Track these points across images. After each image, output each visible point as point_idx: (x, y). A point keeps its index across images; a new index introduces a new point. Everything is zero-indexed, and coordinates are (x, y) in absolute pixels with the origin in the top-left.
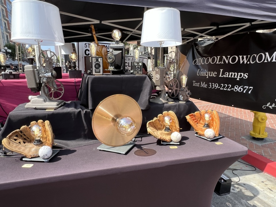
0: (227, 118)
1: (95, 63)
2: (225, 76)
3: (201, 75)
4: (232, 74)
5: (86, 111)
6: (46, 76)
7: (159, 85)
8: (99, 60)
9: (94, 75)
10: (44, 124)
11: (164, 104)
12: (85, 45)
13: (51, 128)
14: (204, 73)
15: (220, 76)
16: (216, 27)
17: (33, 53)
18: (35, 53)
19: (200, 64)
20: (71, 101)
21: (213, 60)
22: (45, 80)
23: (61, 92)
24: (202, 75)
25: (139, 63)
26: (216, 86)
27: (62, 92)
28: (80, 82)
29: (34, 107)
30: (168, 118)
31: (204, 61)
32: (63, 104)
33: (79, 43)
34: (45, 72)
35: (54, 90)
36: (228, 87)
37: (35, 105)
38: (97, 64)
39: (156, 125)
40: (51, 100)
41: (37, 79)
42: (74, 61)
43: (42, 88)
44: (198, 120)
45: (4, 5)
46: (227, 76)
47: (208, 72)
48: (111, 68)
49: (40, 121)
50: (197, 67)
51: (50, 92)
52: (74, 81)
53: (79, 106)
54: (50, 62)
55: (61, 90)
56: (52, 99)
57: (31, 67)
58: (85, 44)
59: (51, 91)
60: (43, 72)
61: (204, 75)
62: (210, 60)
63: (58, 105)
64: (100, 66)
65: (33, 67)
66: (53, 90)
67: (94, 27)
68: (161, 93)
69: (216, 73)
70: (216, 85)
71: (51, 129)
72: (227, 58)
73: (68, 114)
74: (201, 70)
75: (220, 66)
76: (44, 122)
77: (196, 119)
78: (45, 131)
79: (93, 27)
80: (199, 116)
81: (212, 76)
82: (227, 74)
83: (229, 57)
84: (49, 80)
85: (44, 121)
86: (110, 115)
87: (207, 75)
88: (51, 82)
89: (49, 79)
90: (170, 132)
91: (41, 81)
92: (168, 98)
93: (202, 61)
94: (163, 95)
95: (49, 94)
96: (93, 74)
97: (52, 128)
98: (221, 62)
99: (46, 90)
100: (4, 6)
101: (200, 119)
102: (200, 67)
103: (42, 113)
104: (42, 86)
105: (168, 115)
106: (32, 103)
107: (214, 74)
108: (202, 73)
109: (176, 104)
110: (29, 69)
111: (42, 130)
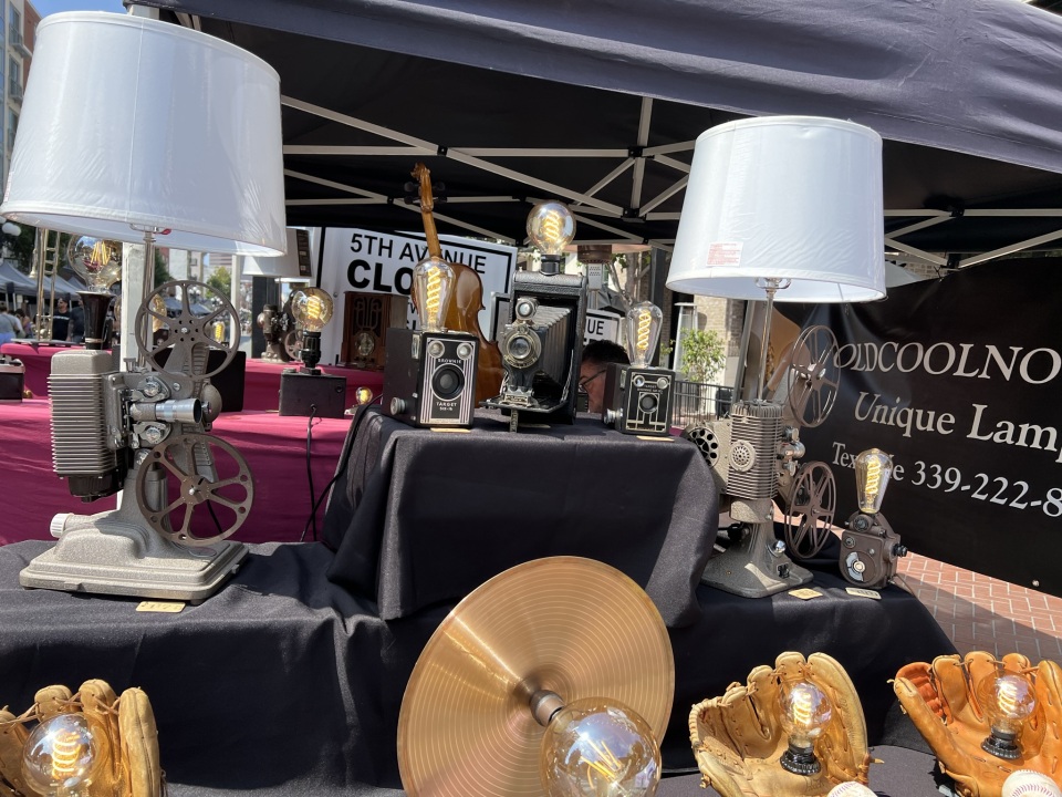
0: (977, 621)
1: (438, 363)
2: (997, 439)
3: (875, 420)
4: (1031, 434)
5: (360, 626)
6: (165, 414)
7: (751, 494)
8: (461, 351)
9: (427, 427)
10: (117, 707)
11: (768, 597)
12: (354, 241)
13: (151, 737)
14: (890, 411)
15: (974, 434)
16: (950, 213)
17: (114, 273)
18: (120, 272)
19: (868, 369)
20: (275, 545)
21: (939, 359)
22: (154, 437)
23: (235, 507)
24: (879, 418)
25: (656, 379)
26: (952, 480)
27: (242, 510)
28: (341, 441)
29: (73, 581)
30: (809, 696)
31: (889, 357)
32: (233, 566)
33: (328, 229)
34: (163, 396)
35: (196, 491)
36: (1012, 492)
37: (79, 572)
38: (448, 370)
39: (736, 725)
40: (173, 549)
41: (114, 430)
42: (313, 328)
43: (133, 475)
44: (952, 702)
45: (25, 47)
46: (1009, 440)
47: (910, 412)
48: (518, 397)
49: (94, 687)
50: (855, 380)
51: (175, 505)
52: (305, 435)
53: (325, 589)
54: (197, 341)
55: (239, 495)
56: (177, 540)
57: (90, 364)
58: (355, 235)
59: (179, 496)
60: (154, 391)
61: (891, 423)
62: (924, 357)
63: (206, 578)
64: (459, 382)
65: (98, 364)
66: (192, 491)
67: (430, 175)
68: (749, 535)
69: (952, 420)
70: (953, 476)
71: (149, 748)
72: (1007, 357)
73: (261, 639)
74: (877, 396)
75: (974, 390)
76: (119, 694)
77: (935, 695)
78: (115, 751)
79: (425, 176)
80: (960, 680)
81: (929, 428)
82: (1005, 427)
83: (1016, 350)
84: (177, 438)
85: (118, 689)
86: (507, 667)
87: (904, 421)
88: (189, 451)
89: (177, 430)
90: (817, 776)
91: (136, 438)
92: (787, 560)
93: (879, 357)
94: (759, 543)
95: (166, 510)
96: (422, 421)
97: (160, 738)
98: (980, 373)
99: (154, 488)
100: (24, 51)
101: (960, 698)
102: (871, 382)
103: (113, 625)
104: (132, 466)
105: (806, 676)
106: (63, 560)
107: (940, 420)
108: (882, 410)
109: (831, 600)
110: (78, 370)
111: (97, 746)
